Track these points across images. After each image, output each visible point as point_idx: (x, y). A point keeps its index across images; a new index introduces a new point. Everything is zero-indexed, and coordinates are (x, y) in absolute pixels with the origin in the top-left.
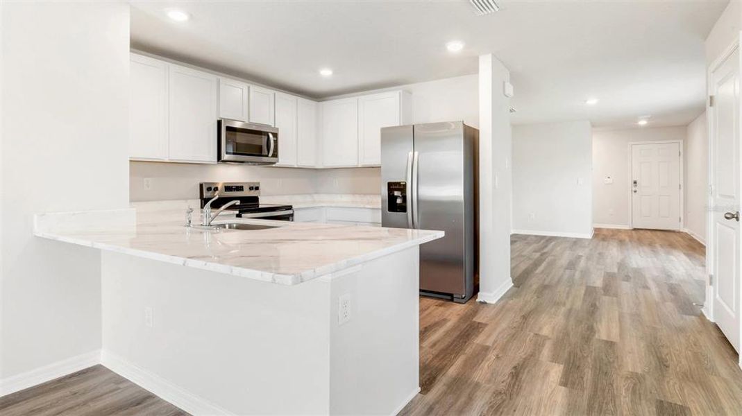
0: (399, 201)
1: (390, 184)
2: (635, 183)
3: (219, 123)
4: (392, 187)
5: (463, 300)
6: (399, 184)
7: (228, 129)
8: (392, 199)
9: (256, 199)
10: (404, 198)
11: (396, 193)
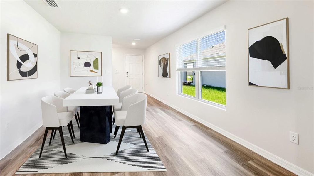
2: (127, 73)
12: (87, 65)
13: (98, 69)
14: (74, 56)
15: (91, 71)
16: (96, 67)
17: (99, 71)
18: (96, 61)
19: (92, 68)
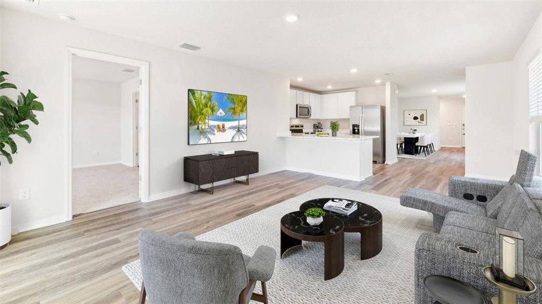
0: (356, 131)
1: (353, 125)
2: (464, 125)
3: (297, 105)
4: (354, 126)
5: (379, 163)
6: (357, 125)
7: (300, 107)
8: (354, 130)
9: (302, 130)
10: (358, 130)
11: (355, 128)
12: (415, 118)
13: (423, 120)
14: (406, 113)
15: (419, 122)
16: (422, 119)
17: (424, 122)
18: (422, 116)
19: (419, 120)
